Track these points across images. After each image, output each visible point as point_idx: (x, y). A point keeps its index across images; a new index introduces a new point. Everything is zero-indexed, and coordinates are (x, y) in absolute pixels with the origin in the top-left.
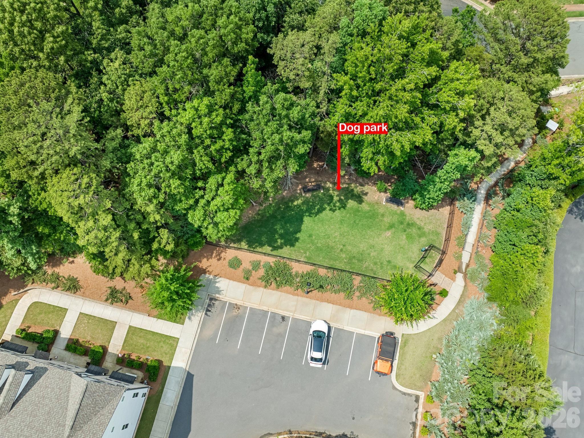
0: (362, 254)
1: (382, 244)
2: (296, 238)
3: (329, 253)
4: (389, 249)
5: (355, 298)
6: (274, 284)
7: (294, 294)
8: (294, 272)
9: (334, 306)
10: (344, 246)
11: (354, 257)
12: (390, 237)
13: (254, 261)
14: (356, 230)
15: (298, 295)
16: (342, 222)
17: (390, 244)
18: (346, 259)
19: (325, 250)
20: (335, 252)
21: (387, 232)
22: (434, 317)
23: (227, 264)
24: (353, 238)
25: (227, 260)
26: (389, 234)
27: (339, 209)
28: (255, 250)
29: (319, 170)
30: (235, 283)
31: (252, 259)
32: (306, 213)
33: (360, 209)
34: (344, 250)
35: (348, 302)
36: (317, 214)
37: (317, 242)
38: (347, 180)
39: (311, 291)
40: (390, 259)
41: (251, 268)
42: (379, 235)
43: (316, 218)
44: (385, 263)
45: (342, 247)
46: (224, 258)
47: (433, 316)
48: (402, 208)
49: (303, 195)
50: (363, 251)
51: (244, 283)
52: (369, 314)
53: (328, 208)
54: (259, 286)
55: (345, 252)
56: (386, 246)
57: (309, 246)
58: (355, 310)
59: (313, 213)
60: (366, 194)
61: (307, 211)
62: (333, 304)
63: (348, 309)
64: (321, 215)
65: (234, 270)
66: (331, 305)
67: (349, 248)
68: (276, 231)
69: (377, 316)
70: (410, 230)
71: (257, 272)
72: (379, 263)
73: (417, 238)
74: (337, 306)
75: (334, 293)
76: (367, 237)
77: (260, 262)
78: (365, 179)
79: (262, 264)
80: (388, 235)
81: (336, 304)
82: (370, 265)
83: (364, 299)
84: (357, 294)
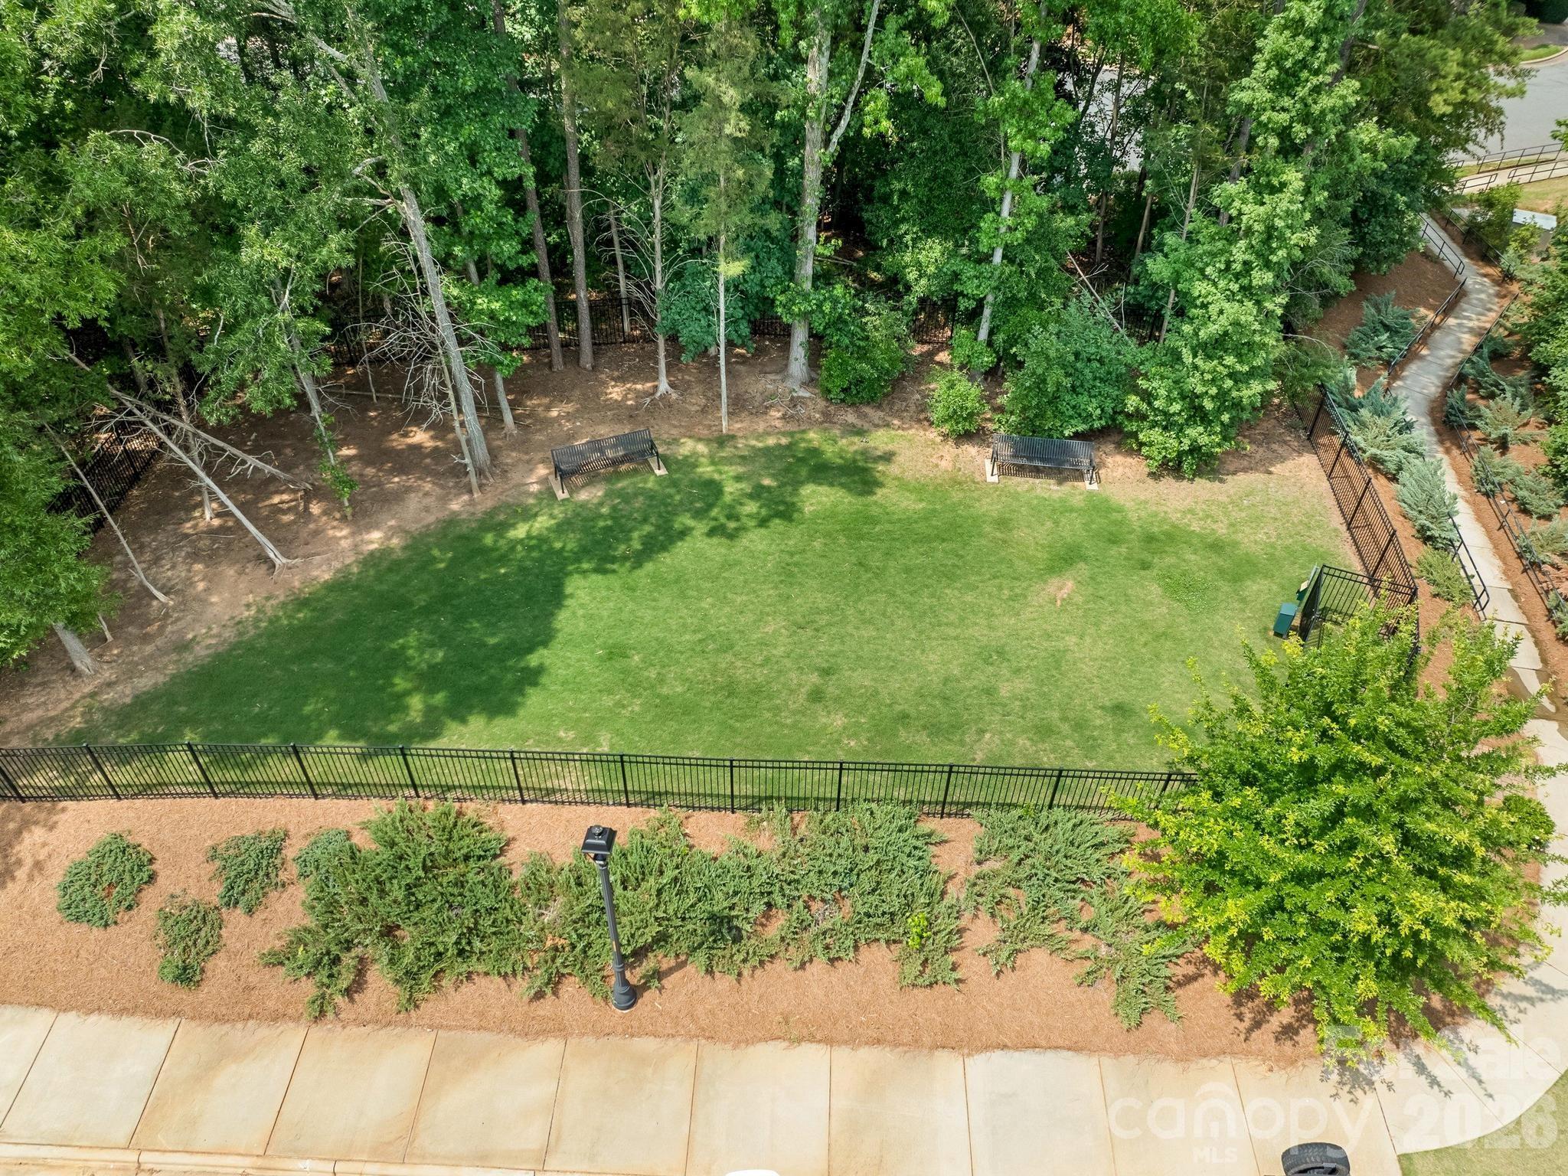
0: (946, 699)
1: (1048, 636)
2: (526, 670)
3: (745, 717)
4: (1097, 652)
5: (973, 966)
6: (380, 981)
7: (533, 1031)
8: (517, 861)
9: (842, 1054)
10: (826, 672)
11: (904, 717)
12: (1078, 599)
13: (238, 842)
14: (882, 597)
15: (560, 1030)
16: (788, 573)
17: (1092, 630)
18: (855, 735)
19: (717, 706)
20: (776, 711)
21: (1054, 581)
22: (1550, 990)
23: (54, 897)
24: (868, 632)
25: (57, 874)
26: (1065, 586)
27: (763, 523)
28: (251, 776)
29: (637, 407)
30: (99, 1025)
31: (225, 833)
32: (578, 560)
33: (875, 511)
34: (831, 690)
35: (928, 1005)
36: (639, 559)
37: (661, 679)
38: (778, 424)
39: (658, 975)
40: (1121, 696)
41: (214, 893)
42: (1014, 598)
43: (640, 573)
44: (1099, 719)
45: (814, 678)
46: (38, 865)
47: (1536, 983)
48: (1086, 486)
49: (561, 495)
50: (946, 681)
51: (160, 1014)
52: (1107, 1061)
53: (701, 527)
54: (276, 1017)
55: (837, 700)
56: (1071, 640)
57: (608, 701)
58: (997, 1056)
59: (625, 558)
60: (888, 457)
61: (584, 552)
62: (829, 1041)
63: (948, 1064)
64: (665, 558)
65: (97, 932)
66: (813, 1055)
67: (861, 679)
68: (397, 661)
69: (1169, 1068)
70: (1170, 560)
71: (259, 916)
72: (1065, 728)
73: (1226, 587)
74: (865, 1053)
75: (819, 965)
76: (952, 617)
77: (273, 847)
78: (867, 410)
79: (290, 853)
80: (1064, 593)
81: (853, 1041)
82: (1012, 743)
83: (1039, 957)
84: (983, 932)
